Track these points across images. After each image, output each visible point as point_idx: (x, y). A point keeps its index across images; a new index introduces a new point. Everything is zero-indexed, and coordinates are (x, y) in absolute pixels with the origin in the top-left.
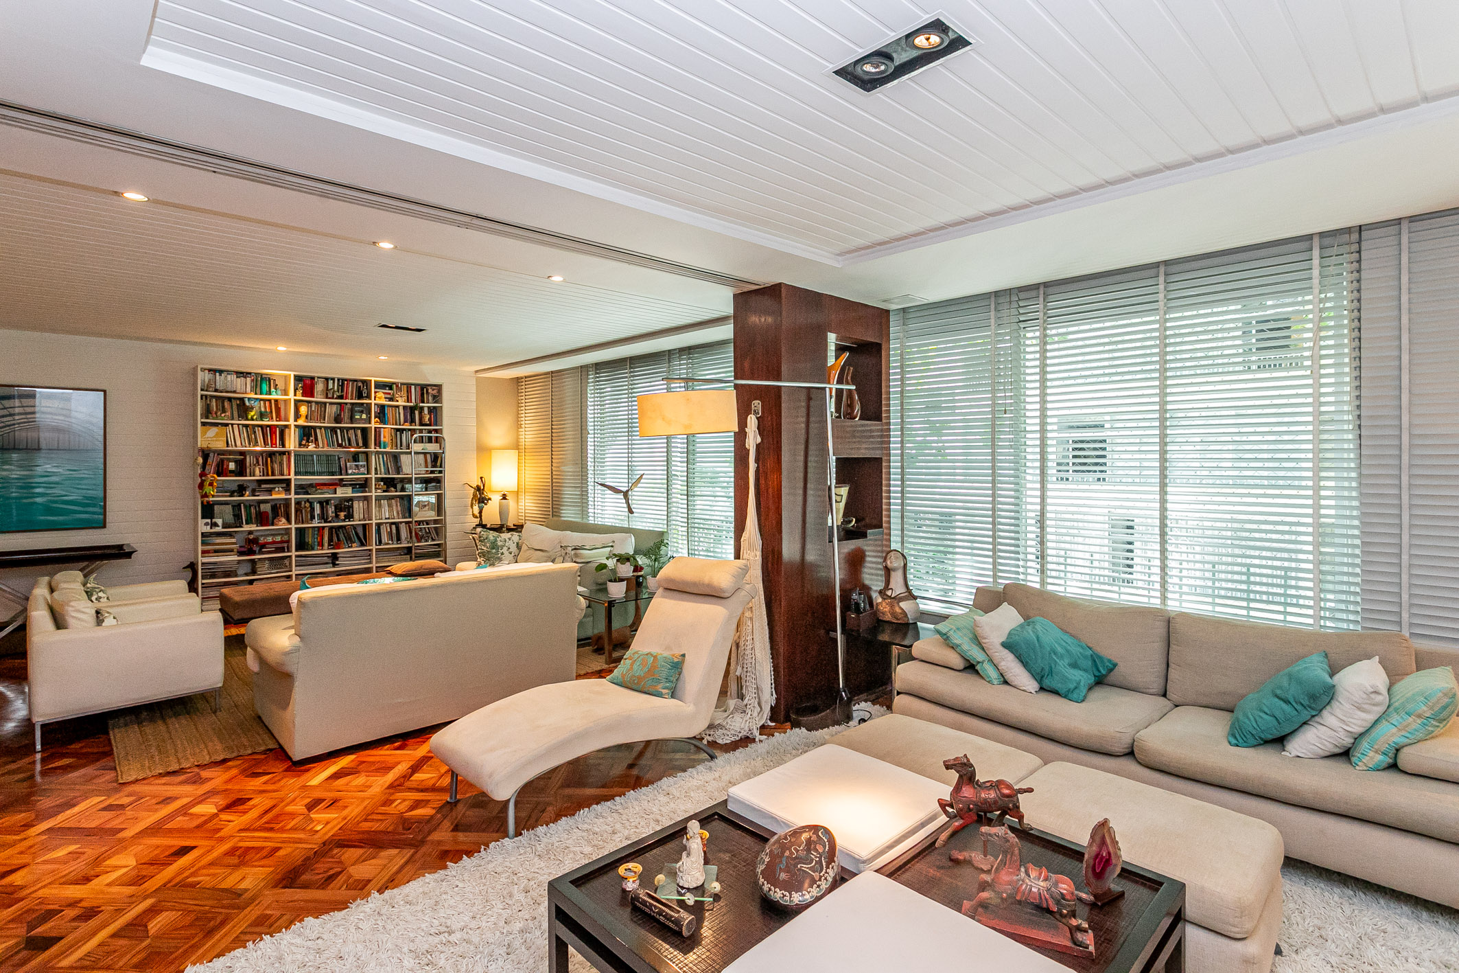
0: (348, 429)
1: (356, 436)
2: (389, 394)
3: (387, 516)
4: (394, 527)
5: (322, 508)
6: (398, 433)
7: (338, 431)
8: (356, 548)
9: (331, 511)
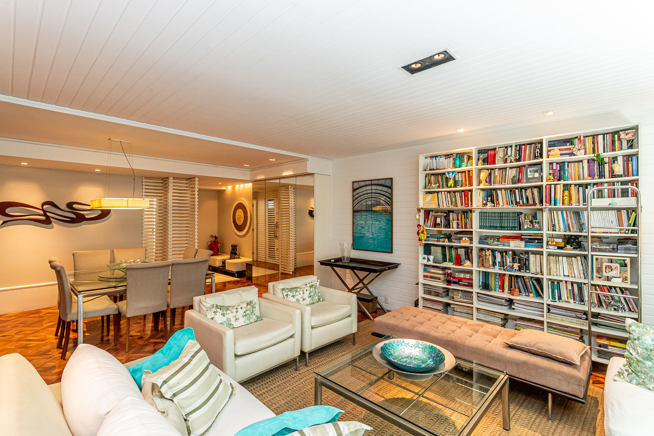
0: (526, 189)
1: (533, 194)
2: (570, 149)
3: (566, 274)
4: (575, 286)
5: (502, 257)
6: (581, 189)
7: (517, 191)
8: (532, 298)
9: (509, 260)
